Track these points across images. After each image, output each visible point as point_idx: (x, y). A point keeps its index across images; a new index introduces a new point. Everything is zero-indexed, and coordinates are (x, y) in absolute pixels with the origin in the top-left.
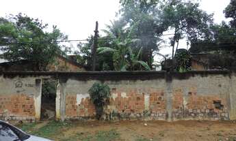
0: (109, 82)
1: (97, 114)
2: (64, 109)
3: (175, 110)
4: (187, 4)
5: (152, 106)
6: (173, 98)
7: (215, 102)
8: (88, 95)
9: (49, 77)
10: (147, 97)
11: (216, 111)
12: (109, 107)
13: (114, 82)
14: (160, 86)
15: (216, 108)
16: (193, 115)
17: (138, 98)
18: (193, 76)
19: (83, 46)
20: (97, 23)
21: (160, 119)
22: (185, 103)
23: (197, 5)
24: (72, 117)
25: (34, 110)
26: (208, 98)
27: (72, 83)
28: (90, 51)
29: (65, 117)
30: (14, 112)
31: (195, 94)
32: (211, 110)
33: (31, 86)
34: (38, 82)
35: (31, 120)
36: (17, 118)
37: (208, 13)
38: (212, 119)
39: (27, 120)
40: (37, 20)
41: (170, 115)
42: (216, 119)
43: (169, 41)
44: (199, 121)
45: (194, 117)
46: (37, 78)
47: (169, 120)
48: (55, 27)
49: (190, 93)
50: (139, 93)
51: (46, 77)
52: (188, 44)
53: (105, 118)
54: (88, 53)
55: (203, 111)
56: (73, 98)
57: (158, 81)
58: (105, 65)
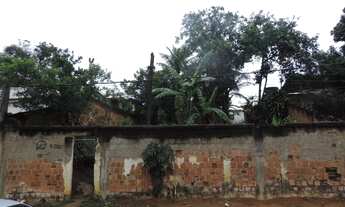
0: (172, 141)
1: (154, 189)
2: (105, 181)
3: (270, 182)
4: (279, 23)
5: (235, 176)
6: (266, 164)
7: (328, 170)
8: (141, 160)
9: (85, 134)
10: (227, 163)
11: (330, 183)
12: (172, 178)
13: (179, 141)
14: (246, 147)
15: (331, 178)
16: (296, 189)
17: (214, 165)
18: (295, 131)
19: (129, 84)
20: (152, 55)
21: (247, 196)
22: (284, 171)
23: (293, 24)
24: (117, 193)
25: (62, 183)
26: (319, 164)
27: (117, 143)
28: (138, 91)
29: (108, 193)
30: (33, 185)
31: (298, 157)
32: (322, 181)
33: (58, 147)
34: (68, 141)
35: (58, 197)
36: (38, 194)
37: (310, 36)
38: (325, 196)
39: (52, 197)
40: (66, 51)
41: (262, 190)
42: (331, 195)
43: (253, 76)
44: (305, 199)
45: (297, 193)
46: (68, 135)
47: (261, 197)
48: (91, 61)
49: (291, 157)
50: (216, 157)
51: (81, 134)
52: (282, 81)
53: (166, 194)
54: (135, 94)
55: (311, 183)
56: (119, 165)
57: (243, 139)
58: (161, 112)
